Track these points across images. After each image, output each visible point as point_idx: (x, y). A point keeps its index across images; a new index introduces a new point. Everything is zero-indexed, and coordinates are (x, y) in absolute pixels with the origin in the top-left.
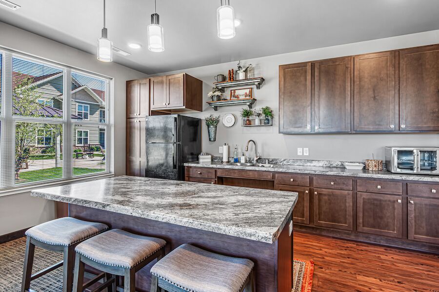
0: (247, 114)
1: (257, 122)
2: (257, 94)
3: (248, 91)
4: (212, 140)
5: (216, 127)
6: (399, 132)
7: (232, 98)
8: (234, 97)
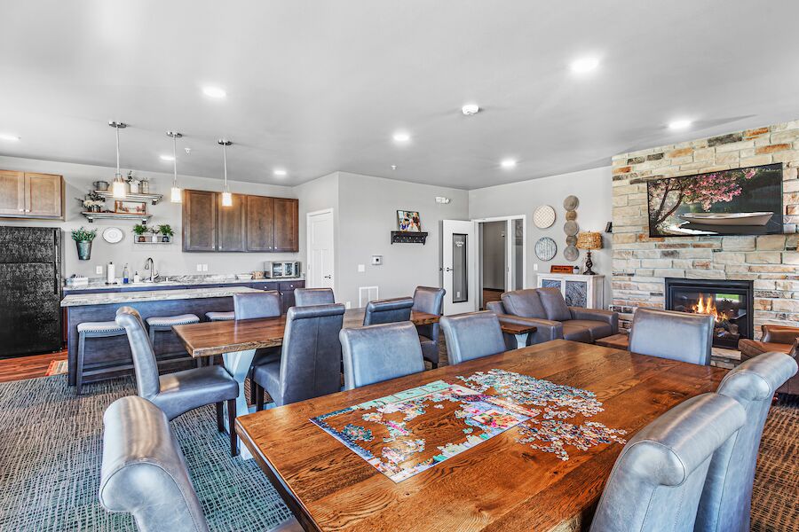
0: (140, 230)
1: (155, 239)
2: (151, 209)
3: (140, 205)
4: (85, 258)
5: (91, 242)
6: (273, 251)
7: (118, 211)
8: (120, 208)
